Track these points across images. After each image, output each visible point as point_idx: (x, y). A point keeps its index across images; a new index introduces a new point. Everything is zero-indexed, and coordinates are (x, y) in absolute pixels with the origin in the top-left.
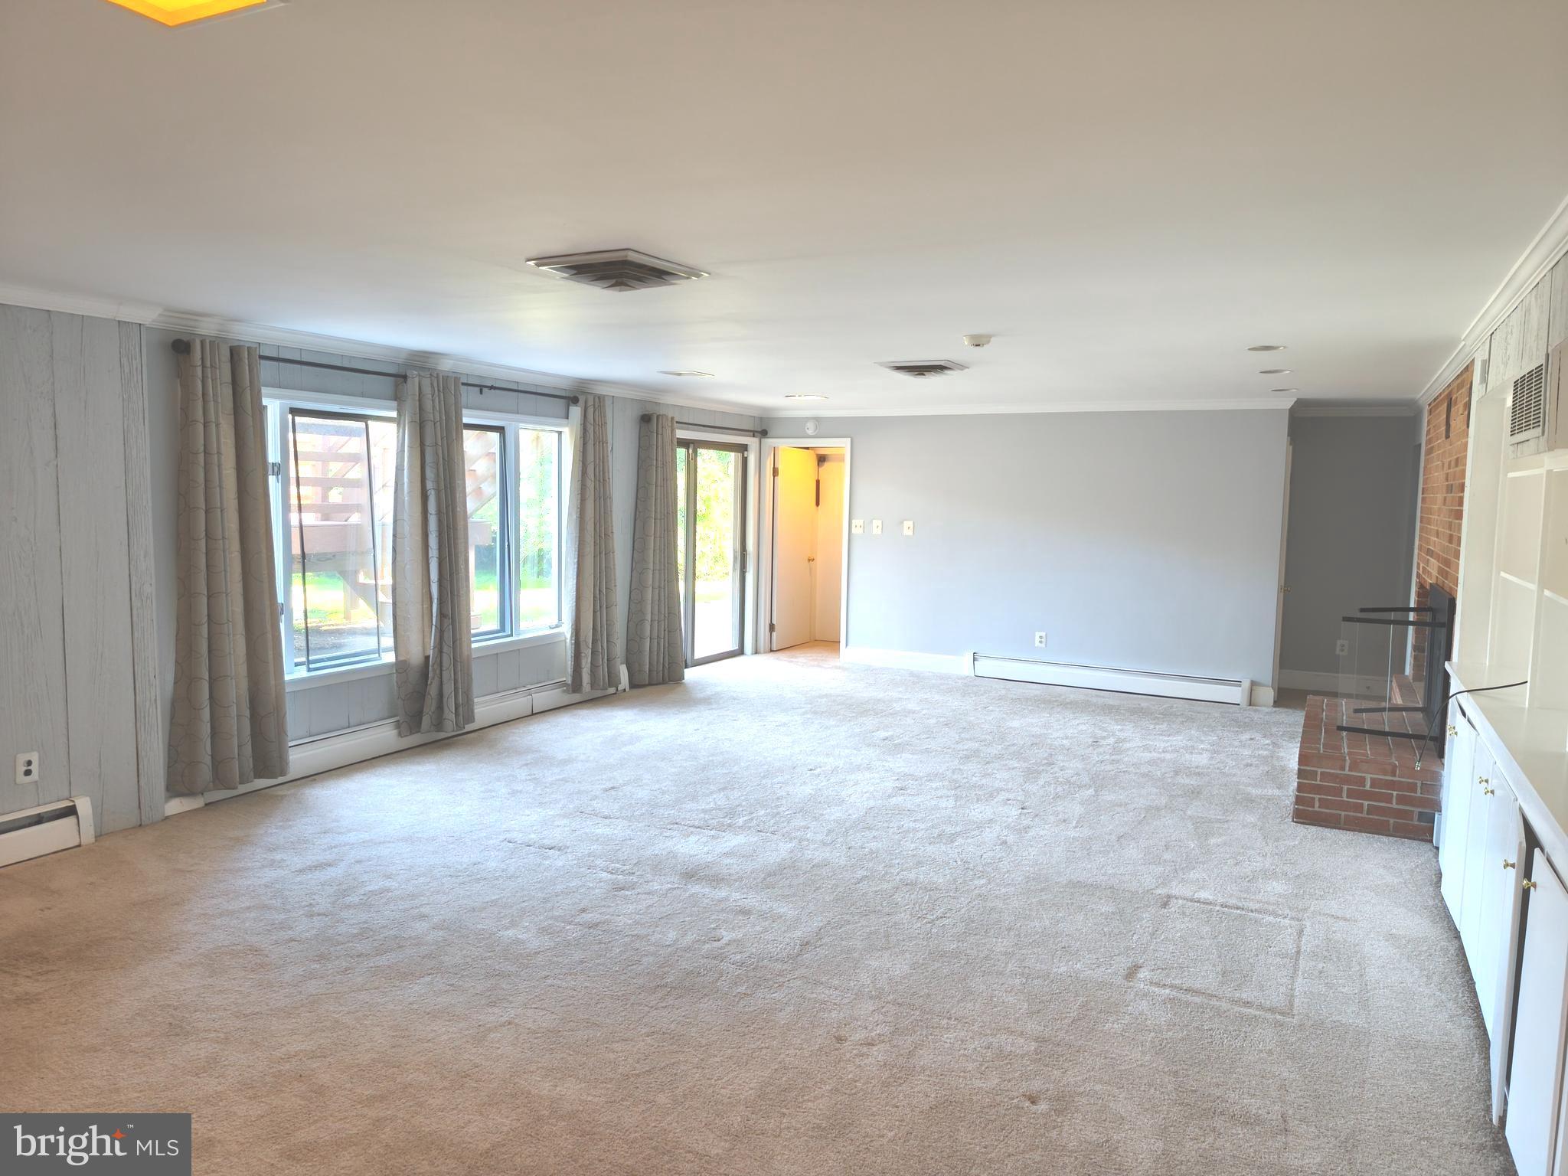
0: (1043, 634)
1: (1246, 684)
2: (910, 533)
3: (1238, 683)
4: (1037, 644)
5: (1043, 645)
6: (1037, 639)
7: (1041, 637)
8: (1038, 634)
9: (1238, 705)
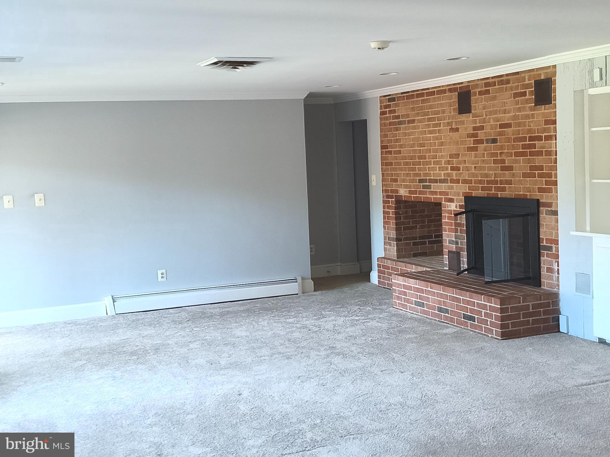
0: (164, 271)
1: (299, 280)
2: (42, 204)
3: (295, 280)
4: (160, 279)
5: (165, 279)
6: (160, 276)
7: (162, 274)
8: (159, 272)
9: (297, 294)
